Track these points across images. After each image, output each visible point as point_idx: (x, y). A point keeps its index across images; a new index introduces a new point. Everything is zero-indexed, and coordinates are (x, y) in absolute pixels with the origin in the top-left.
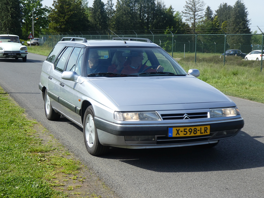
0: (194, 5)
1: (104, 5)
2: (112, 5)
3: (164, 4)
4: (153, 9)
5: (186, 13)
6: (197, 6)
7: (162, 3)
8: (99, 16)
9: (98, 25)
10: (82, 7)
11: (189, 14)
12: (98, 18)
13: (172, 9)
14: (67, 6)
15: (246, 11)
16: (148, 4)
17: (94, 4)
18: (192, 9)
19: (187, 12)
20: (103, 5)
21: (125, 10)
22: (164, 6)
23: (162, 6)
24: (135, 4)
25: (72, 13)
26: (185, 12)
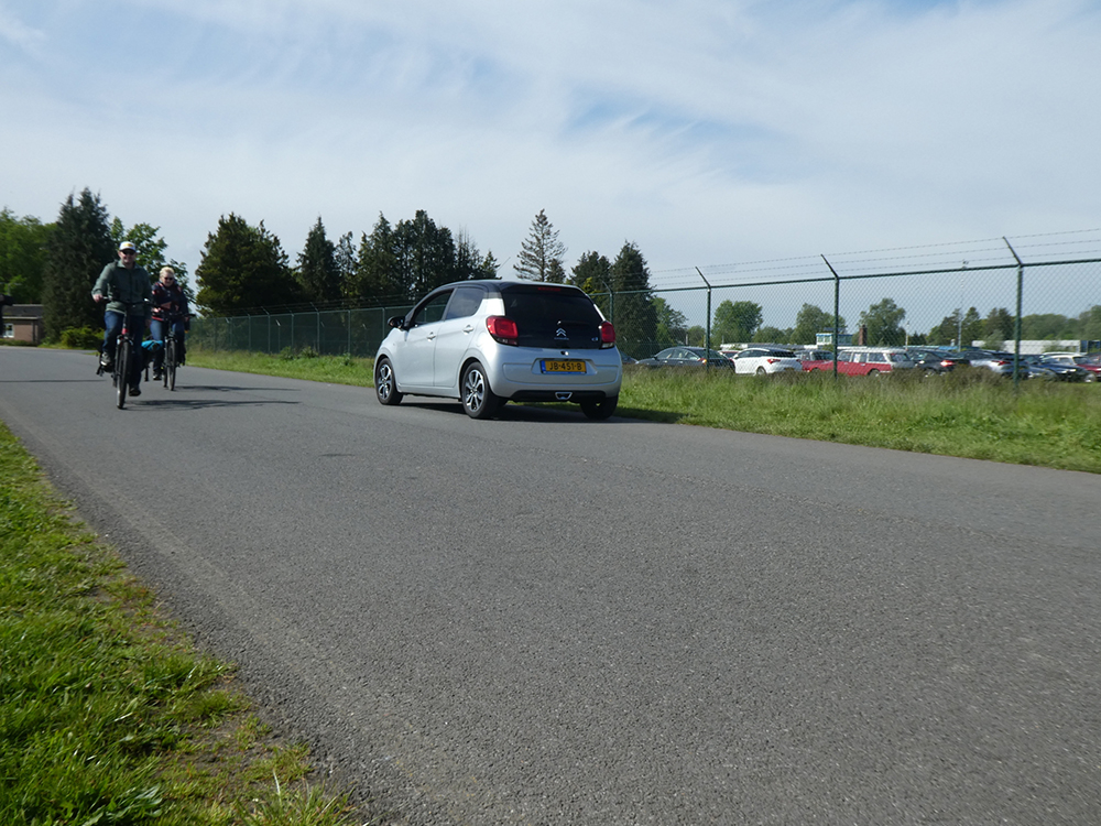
0: (541, 252)
1: (334, 249)
2: (351, 249)
3: (476, 248)
4: (450, 259)
5: (523, 269)
6: (547, 253)
7: (470, 244)
8: (323, 275)
9: (320, 296)
10: (280, 252)
11: (530, 271)
12: (320, 279)
13: (492, 259)
14: (244, 248)
15: (644, 267)
16: (437, 249)
17: (307, 245)
18: (537, 261)
19: (525, 267)
20: (329, 247)
21: (383, 263)
22: (476, 253)
23: (471, 253)
24: (406, 248)
25: (257, 264)
26: (521, 266)
